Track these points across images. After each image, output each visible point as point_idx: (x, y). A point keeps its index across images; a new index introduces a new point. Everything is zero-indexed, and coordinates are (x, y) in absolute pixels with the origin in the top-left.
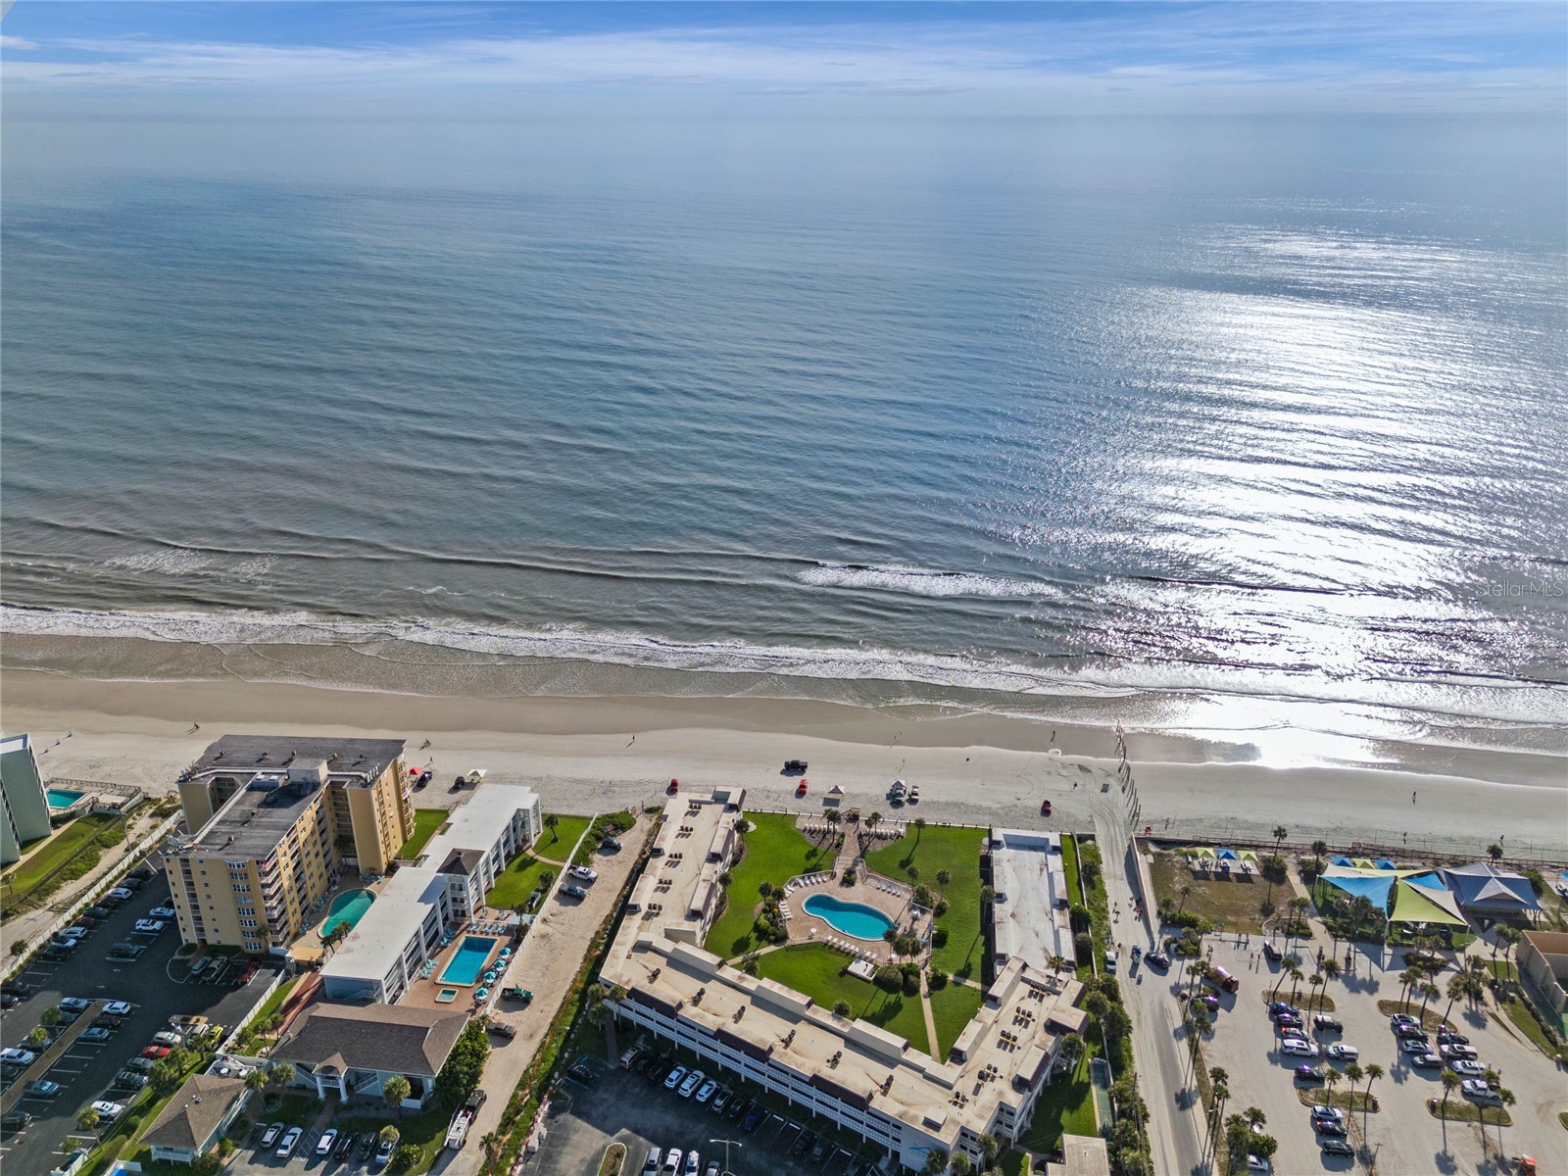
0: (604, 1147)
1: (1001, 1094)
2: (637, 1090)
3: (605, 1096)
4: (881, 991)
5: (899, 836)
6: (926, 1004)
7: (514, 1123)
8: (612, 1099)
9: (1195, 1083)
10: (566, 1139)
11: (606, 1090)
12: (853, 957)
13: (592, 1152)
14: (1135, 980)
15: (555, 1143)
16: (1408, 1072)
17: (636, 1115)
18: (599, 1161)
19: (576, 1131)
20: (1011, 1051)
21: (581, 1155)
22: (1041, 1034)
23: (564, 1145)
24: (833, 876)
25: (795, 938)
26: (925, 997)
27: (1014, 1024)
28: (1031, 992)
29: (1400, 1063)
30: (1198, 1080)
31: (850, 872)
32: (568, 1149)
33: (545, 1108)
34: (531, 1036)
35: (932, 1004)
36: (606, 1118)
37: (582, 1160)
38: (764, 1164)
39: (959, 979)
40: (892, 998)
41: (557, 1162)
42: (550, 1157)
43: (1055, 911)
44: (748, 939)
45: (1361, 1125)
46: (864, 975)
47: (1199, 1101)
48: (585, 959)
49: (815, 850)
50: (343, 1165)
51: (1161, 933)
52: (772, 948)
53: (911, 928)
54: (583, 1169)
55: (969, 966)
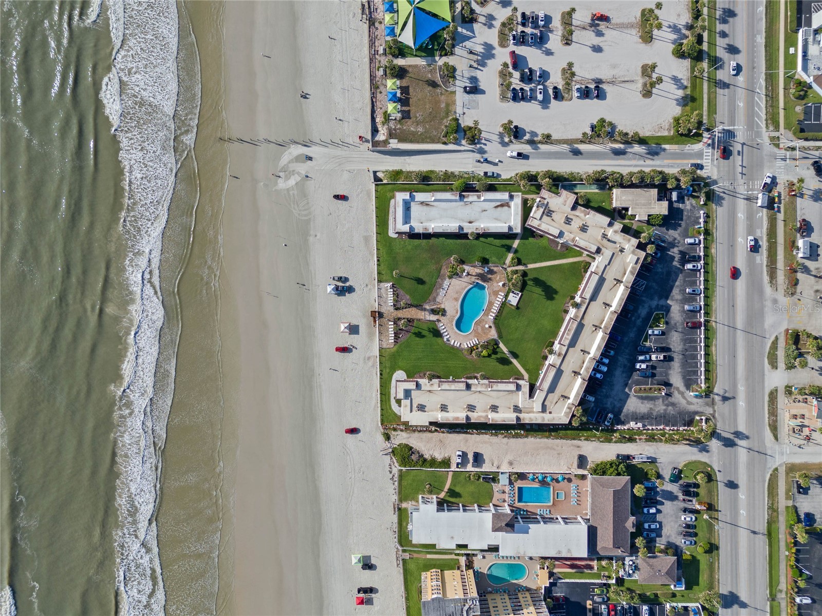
0: (635, 396)
1: (616, 232)
2: (604, 391)
3: (609, 403)
4: (526, 289)
5: (393, 286)
6: (531, 266)
7: (630, 437)
8: (611, 400)
9: (565, 146)
10: (633, 412)
11: (606, 404)
12: (504, 305)
13: (638, 400)
14: (499, 164)
15: (635, 417)
16: (546, 48)
17: (618, 387)
18: (642, 396)
19: (628, 410)
20: (588, 227)
21: (640, 404)
22: (577, 213)
23: (636, 413)
24: (438, 321)
25: (493, 334)
26: (527, 267)
27: (571, 225)
28: (548, 216)
29: (540, 49)
30: (563, 144)
31: (433, 312)
32: (638, 411)
33: (619, 427)
34: (578, 447)
35: (531, 263)
36: (620, 400)
37: (642, 403)
38: (635, 329)
39: (513, 250)
40: (530, 283)
41: (644, 413)
42: (642, 417)
43: (465, 200)
44: (497, 359)
45: (580, 78)
46: (518, 297)
47: (576, 146)
48: (527, 437)
49: (415, 333)
50: (658, 499)
51: (461, 145)
52: (501, 345)
53: (476, 276)
54: (646, 402)
55: (503, 246)
